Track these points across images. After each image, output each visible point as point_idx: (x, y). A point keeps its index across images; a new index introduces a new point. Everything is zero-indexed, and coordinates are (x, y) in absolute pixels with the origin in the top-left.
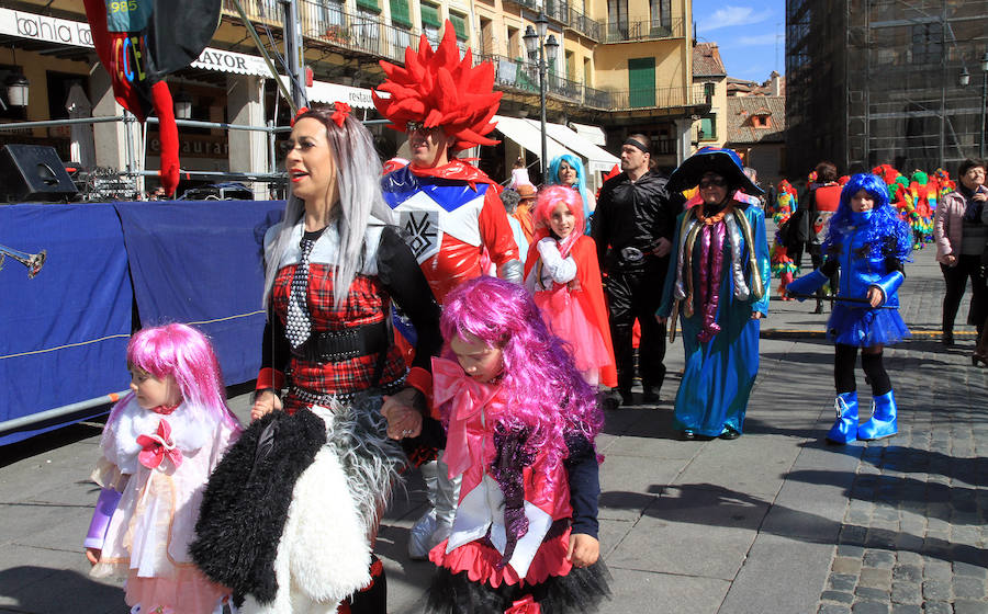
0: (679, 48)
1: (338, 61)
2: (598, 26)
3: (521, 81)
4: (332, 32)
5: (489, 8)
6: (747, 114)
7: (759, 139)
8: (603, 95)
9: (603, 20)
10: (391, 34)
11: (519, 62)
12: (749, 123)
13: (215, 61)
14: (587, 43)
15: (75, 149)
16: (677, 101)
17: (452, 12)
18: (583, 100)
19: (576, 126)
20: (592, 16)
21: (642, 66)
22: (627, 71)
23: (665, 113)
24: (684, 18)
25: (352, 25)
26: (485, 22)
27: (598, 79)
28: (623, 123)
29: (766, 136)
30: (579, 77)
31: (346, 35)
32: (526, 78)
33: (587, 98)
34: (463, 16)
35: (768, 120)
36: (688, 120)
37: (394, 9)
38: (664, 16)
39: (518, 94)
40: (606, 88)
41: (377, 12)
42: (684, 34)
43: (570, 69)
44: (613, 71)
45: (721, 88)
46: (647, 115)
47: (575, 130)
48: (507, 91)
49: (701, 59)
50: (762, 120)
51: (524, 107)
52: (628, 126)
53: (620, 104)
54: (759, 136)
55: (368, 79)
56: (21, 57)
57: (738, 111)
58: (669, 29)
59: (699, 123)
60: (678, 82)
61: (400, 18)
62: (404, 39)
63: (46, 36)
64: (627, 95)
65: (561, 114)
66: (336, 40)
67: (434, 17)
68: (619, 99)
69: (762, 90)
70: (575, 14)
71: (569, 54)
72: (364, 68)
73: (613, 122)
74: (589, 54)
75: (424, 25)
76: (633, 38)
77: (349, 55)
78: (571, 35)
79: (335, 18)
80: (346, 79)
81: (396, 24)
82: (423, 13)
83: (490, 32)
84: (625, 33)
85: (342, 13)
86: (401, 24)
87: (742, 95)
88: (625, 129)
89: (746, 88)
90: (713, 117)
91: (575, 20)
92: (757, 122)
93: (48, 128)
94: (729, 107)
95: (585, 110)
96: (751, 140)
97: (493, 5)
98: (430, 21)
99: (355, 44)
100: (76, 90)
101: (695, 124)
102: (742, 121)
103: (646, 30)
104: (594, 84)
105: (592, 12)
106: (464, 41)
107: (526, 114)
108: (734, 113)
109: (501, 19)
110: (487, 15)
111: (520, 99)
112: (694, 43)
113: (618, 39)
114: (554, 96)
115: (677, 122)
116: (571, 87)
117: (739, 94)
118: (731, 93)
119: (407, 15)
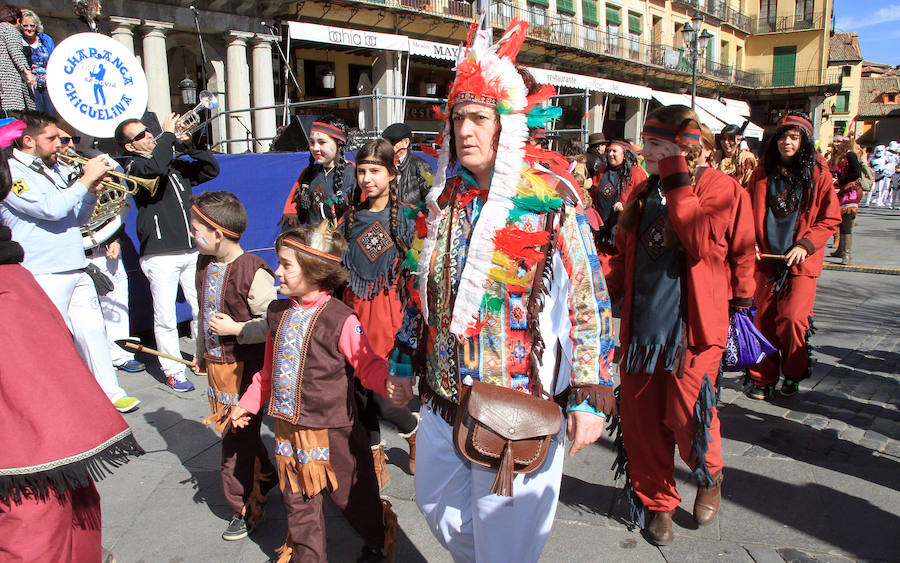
0: (818, 38)
1: (541, 51)
2: (751, 21)
3: (683, 64)
4: (538, 30)
5: (661, 8)
6: (878, 93)
7: (887, 113)
8: (750, 76)
9: (756, 16)
10: (581, 31)
11: (682, 51)
12: (879, 99)
13: (453, 54)
14: (740, 34)
15: (362, 116)
16: (813, 81)
17: (630, 12)
18: (733, 80)
19: (725, 100)
20: (747, 12)
21: (785, 53)
22: (772, 56)
23: (802, 91)
24: (824, 13)
25: (552, 25)
26: (656, 20)
27: (747, 63)
28: (765, 98)
29: (893, 111)
30: (732, 62)
31: (547, 33)
32: (687, 63)
33: (736, 78)
34: (639, 15)
35: (897, 98)
36: (821, 97)
37: (585, 12)
38: (807, 12)
39: (680, 75)
40: (754, 70)
41: (572, 14)
42: (824, 26)
43: (724, 55)
44: (761, 56)
45: (856, 70)
46: (786, 92)
47: (725, 104)
48: (671, 73)
49: (841, 46)
50: (892, 97)
51: (684, 85)
52: (770, 101)
53: (764, 83)
54: (887, 111)
55: (562, 64)
56: (332, 56)
57: (871, 89)
58: (810, 22)
59: (832, 100)
60: (815, 66)
61: (590, 18)
62: (592, 34)
63: (346, 42)
64: (771, 76)
65: (715, 91)
66: (540, 36)
67: (616, 17)
68: (764, 80)
69: (896, 72)
70: (731, 12)
71: (724, 43)
72: (560, 55)
73: (758, 97)
74: (741, 43)
75: (608, 23)
76: (779, 30)
77: (549, 47)
78: (727, 28)
79: (540, 20)
80: (546, 65)
81: (586, 22)
82: (608, 14)
83: (660, 27)
84: (773, 26)
85: (546, 16)
86: (590, 23)
87: (877, 76)
88: (768, 104)
89: (881, 70)
90: (847, 94)
91: (731, 16)
92: (886, 99)
93: (348, 101)
94: (863, 86)
95: (734, 88)
96: (879, 113)
97: (664, 6)
98: (612, 20)
99: (555, 39)
100: (364, 77)
101: (827, 100)
102: (873, 98)
103: (791, 23)
104: (744, 68)
105: (746, 10)
106: (639, 34)
107: (685, 90)
108: (866, 91)
109: (670, 17)
110: (658, 14)
111: (681, 79)
112: (832, 34)
113: (766, 31)
114: (708, 77)
115: (810, 98)
116: (724, 70)
117: (873, 75)
118: (865, 74)
119: (595, 16)
